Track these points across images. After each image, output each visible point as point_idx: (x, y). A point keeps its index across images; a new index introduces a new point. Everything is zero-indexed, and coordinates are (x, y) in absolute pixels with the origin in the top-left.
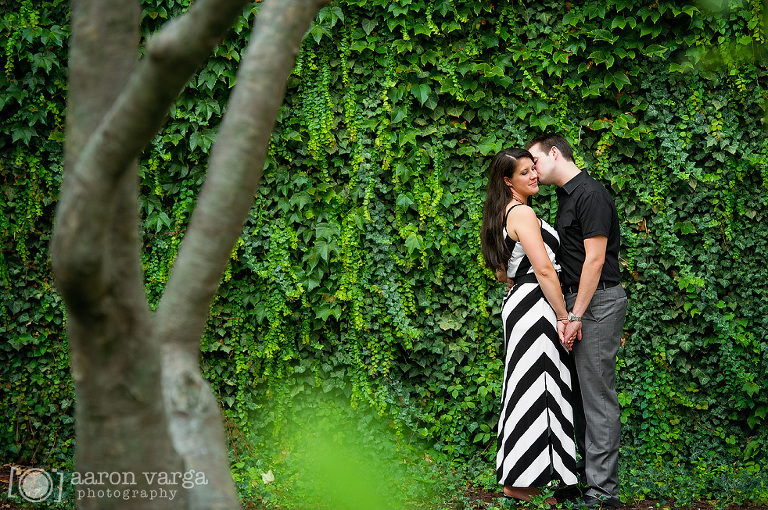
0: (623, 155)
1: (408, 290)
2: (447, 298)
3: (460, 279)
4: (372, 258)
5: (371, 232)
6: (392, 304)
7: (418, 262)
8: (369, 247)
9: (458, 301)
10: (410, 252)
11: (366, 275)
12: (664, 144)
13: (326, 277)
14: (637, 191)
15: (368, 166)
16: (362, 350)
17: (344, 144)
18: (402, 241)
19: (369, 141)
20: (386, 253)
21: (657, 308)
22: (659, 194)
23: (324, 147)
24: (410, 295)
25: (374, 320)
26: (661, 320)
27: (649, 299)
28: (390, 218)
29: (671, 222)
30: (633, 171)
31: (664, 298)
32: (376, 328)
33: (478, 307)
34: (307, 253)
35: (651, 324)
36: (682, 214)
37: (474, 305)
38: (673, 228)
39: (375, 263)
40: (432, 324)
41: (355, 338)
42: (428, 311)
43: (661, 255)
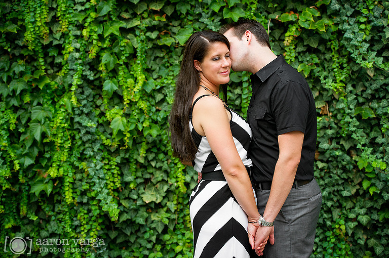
0: (308, 45)
1: (113, 167)
2: (150, 173)
3: (161, 156)
4: (81, 138)
5: (79, 115)
6: (97, 181)
7: (122, 143)
8: (78, 129)
9: (159, 176)
10: (115, 133)
11: (76, 153)
12: (347, 35)
13: (41, 155)
14: (322, 78)
15: (77, 55)
16: (72, 220)
17: (58, 36)
18: (109, 123)
19: (78, 33)
20: (92, 134)
21: (338, 185)
22: (341, 81)
23: (39, 37)
24: (115, 172)
25: (83, 193)
26: (341, 195)
27: (330, 177)
28: (99, 102)
29: (352, 107)
30: (316, 60)
31: (344, 176)
32: (85, 201)
33: (177, 182)
34: (24, 133)
35: (332, 200)
36: (361, 100)
37: (173, 180)
38: (354, 113)
39: (84, 143)
40: (135, 197)
41: (66, 210)
42: (132, 186)
43: (341, 137)
